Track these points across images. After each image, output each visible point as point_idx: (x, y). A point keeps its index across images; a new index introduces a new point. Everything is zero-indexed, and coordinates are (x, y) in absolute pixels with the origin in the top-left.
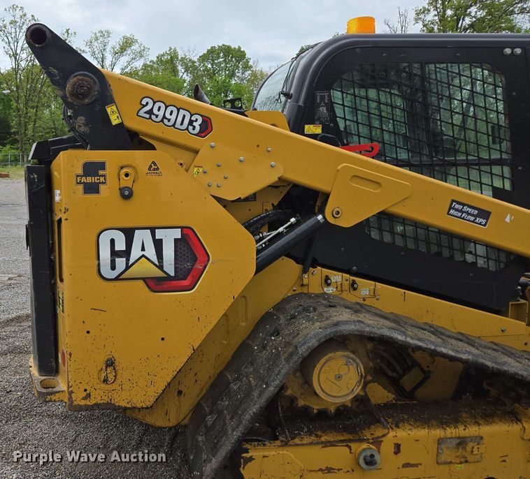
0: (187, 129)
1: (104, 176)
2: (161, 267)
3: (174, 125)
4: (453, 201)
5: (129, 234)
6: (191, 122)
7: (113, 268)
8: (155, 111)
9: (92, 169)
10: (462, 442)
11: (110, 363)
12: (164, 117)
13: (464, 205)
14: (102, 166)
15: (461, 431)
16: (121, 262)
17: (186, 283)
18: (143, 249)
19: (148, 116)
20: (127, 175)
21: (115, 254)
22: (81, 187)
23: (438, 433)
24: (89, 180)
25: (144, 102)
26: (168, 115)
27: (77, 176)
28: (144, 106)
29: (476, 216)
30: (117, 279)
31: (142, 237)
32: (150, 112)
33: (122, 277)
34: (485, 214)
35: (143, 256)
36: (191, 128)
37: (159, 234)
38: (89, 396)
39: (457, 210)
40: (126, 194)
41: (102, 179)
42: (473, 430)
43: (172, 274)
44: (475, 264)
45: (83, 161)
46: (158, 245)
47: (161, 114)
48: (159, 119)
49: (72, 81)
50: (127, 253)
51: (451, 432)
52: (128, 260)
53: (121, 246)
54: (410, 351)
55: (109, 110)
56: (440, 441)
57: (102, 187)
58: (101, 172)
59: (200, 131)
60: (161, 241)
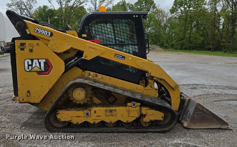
1: (25, 46)
2: (40, 69)
3: (43, 34)
4: (115, 54)
5: (32, 60)
6: (48, 34)
7: (28, 69)
8: (39, 31)
9: (22, 44)
10: (111, 111)
11: (28, 92)
12: (41, 32)
13: (118, 55)
14: (25, 44)
15: (111, 108)
16: (30, 67)
17: (47, 73)
18: (36, 64)
20: (31, 46)
21: (29, 65)
22: (20, 49)
23: (105, 108)
24: (22, 47)
25: (36, 29)
26: (42, 32)
27: (19, 46)
29: (122, 58)
30: (30, 71)
31: (35, 61)
32: (37, 31)
33: (31, 71)
34: (124, 57)
35: (36, 66)
36: (48, 35)
37: (40, 61)
38: (23, 100)
39: (117, 56)
40: (31, 51)
41: (25, 47)
42: (114, 108)
43: (44, 71)
44: (129, 71)
45: (20, 43)
46: (40, 63)
47: (40, 31)
48: (39, 33)
49: (17, 23)
50: (32, 65)
51: (108, 108)
52: (32, 67)
53: (30, 63)
54: (112, 93)
55: (27, 30)
56: (106, 110)
57: (25, 49)
58: (25, 45)
59: (50, 36)
60: (40, 62)
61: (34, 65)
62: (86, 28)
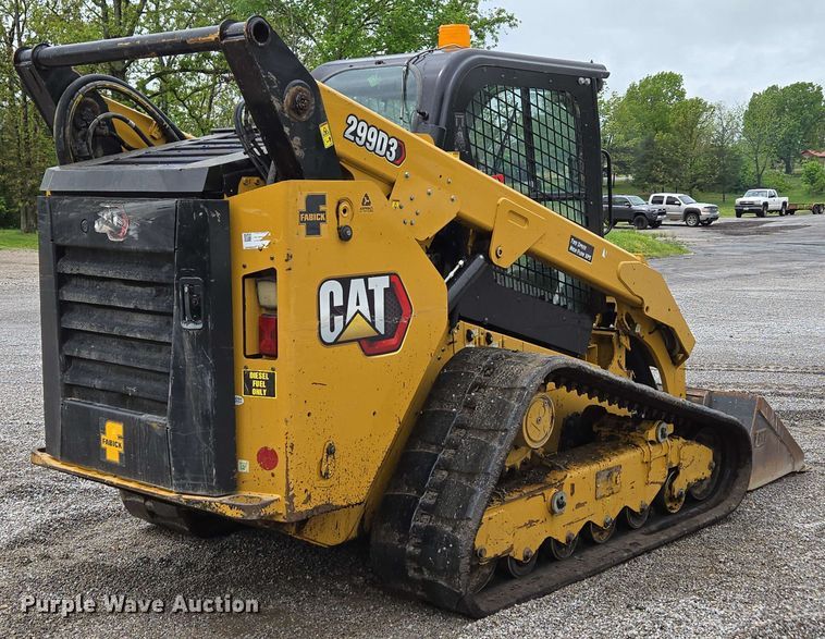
0: (385, 155)
1: (324, 212)
2: (373, 324)
3: (375, 150)
4: (572, 237)
5: (345, 283)
6: (389, 146)
7: (332, 329)
8: (359, 131)
9: (313, 203)
10: (610, 472)
11: (330, 451)
12: (366, 140)
13: (578, 241)
14: (321, 199)
15: (607, 464)
16: (339, 319)
17: (393, 341)
18: (358, 304)
19: (352, 138)
20: (345, 211)
21: (334, 311)
22: (303, 226)
23: (595, 467)
24: (311, 217)
25: (349, 122)
26: (369, 139)
27: (301, 213)
28: (350, 125)
29: (585, 252)
30: (336, 342)
31: (357, 286)
32: (354, 133)
33: (339, 340)
34: (591, 250)
35: (358, 312)
36: (388, 153)
37: (371, 283)
38: (309, 497)
39: (574, 246)
40: (344, 235)
41: (322, 216)
42: (614, 461)
43: (383, 333)
44: (566, 306)
45: (305, 194)
46: (370, 295)
47: (363, 135)
48: (362, 143)
49: (291, 90)
50: (343, 310)
51: (603, 465)
52: (345, 318)
53: (339, 302)
55: (322, 129)
56: (597, 475)
57: (322, 226)
58: (322, 208)
59: (396, 158)
60: (373, 290)
61: (352, 309)
62: (460, 120)
